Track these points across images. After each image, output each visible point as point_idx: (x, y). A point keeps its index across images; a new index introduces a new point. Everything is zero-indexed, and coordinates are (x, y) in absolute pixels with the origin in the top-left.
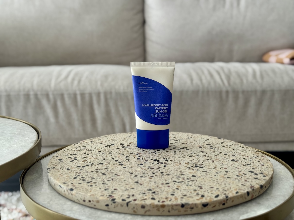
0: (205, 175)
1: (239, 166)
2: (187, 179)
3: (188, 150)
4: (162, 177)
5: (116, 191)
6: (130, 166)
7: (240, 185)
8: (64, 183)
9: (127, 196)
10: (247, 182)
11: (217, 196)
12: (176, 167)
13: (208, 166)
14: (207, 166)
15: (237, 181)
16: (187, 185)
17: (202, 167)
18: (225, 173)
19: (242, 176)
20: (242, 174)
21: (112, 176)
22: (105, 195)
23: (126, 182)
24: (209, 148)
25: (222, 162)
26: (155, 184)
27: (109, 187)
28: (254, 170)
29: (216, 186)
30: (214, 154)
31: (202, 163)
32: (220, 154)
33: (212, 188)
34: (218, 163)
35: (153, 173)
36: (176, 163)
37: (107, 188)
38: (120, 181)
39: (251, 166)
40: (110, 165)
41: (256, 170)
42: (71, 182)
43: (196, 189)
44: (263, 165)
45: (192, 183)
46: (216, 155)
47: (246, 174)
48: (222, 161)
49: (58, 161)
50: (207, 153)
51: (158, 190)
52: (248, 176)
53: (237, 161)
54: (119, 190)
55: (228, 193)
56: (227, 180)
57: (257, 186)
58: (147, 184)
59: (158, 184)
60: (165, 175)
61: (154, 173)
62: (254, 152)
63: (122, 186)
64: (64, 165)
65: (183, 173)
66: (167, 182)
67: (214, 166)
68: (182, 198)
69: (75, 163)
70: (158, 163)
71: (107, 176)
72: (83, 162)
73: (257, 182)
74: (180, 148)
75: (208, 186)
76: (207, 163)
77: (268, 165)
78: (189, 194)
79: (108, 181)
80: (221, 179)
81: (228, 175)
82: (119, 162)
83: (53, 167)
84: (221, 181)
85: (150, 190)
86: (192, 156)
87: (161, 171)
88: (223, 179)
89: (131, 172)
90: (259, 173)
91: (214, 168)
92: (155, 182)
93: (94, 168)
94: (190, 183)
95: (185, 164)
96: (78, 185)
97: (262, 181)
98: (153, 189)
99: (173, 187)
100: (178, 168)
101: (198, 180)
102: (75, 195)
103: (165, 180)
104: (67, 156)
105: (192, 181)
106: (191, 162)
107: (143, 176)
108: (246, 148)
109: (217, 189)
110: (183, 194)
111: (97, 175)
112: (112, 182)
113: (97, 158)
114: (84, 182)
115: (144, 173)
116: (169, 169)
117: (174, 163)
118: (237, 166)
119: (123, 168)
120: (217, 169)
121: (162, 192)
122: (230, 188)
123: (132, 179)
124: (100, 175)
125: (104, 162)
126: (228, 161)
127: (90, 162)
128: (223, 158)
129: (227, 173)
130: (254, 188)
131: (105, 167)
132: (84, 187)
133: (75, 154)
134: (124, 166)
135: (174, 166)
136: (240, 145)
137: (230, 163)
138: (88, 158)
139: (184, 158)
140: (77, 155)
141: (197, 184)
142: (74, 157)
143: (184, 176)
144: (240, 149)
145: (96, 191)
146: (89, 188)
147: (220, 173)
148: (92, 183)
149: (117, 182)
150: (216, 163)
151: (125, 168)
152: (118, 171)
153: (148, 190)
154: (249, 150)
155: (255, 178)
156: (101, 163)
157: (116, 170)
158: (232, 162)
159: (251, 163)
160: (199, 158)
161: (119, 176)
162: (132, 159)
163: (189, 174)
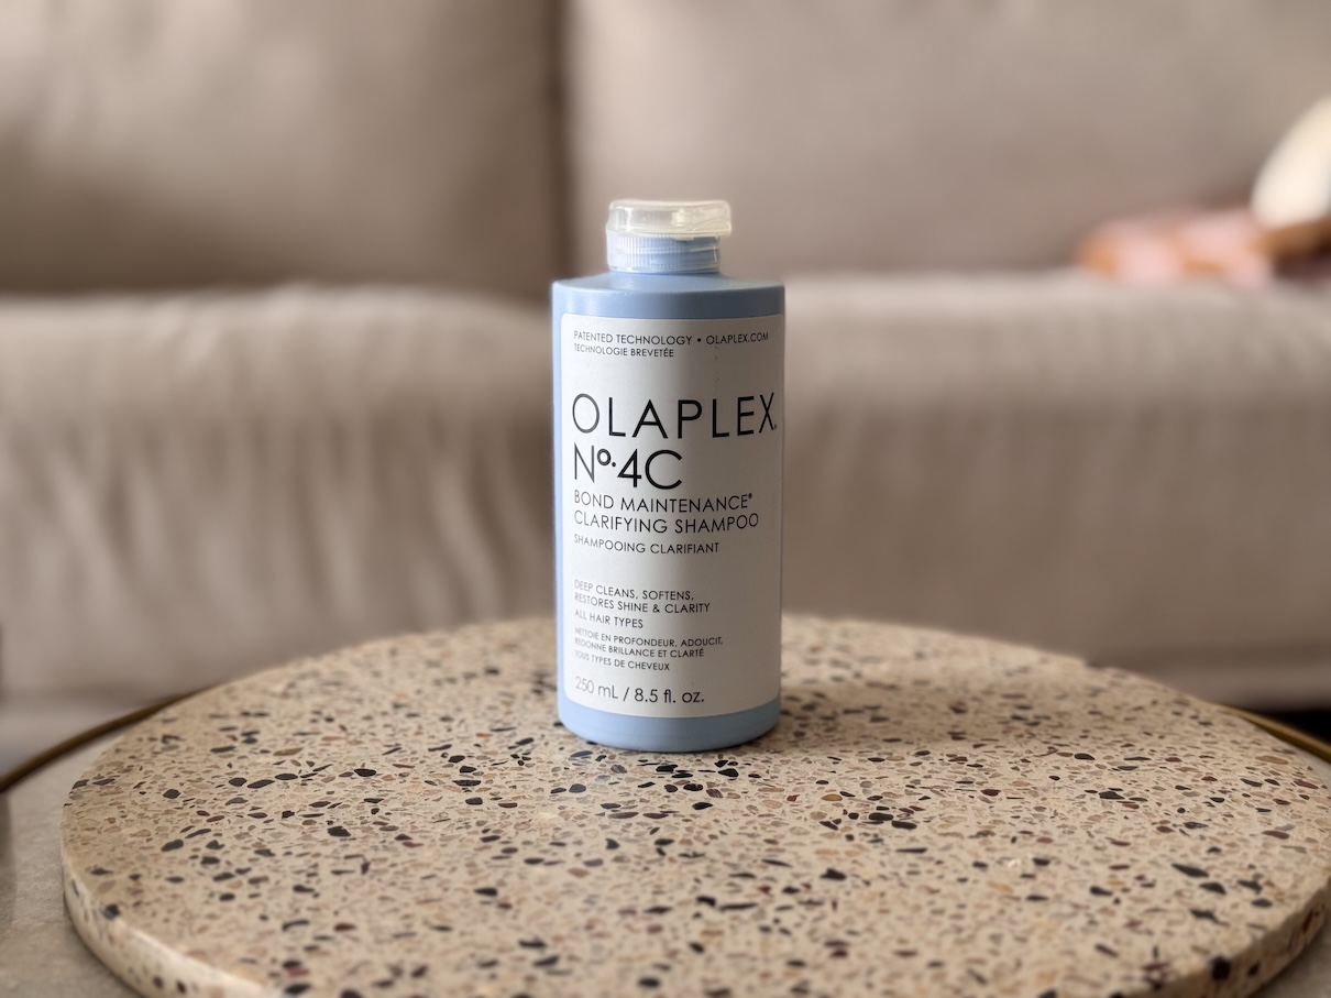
0: (903, 872)
1: (1130, 834)
2: (789, 890)
3: (880, 724)
4: (646, 869)
5: (340, 936)
6: (506, 799)
7: (1086, 949)
8: (99, 872)
9: (384, 974)
10: (1140, 933)
12: (761, 816)
13: (949, 821)
15: (1081, 920)
16: (765, 929)
17: (911, 827)
18: (1031, 868)
19: (1123, 897)
20: (1129, 883)
21: (376, 848)
22: (265, 961)
23: (426, 889)
24: (1007, 713)
25: (1044, 799)
26: (585, 911)
27: (316, 909)
28: (1210, 863)
29: (937, 944)
30: (1017, 750)
31: (926, 798)
32: (1054, 756)
33: (906, 954)
34: (1017, 803)
35: (612, 845)
36: (773, 789)
37: (304, 914)
38: (400, 881)
39: (1202, 838)
40: (408, 784)
41: (1227, 863)
42: (138, 865)
43: (808, 959)
44: (1280, 835)
45: (803, 917)
46: (1024, 761)
47: (1150, 885)
48: (1046, 795)
49: (153, 748)
50: (976, 746)
51: (583, 947)
52: (1156, 897)
53: (1133, 804)
54: (362, 931)
56: (1019, 910)
57: (1187, 964)
58: (539, 906)
59: (602, 910)
60: (672, 860)
61: (619, 842)
62: (1261, 754)
63: (396, 910)
64: (164, 772)
65: (782, 851)
66: (662, 901)
67: (986, 823)
69: (231, 760)
70: (671, 789)
71: (346, 846)
72: (277, 759)
73: (1203, 940)
74: (839, 710)
75: (885, 941)
76: (950, 804)
77: (1317, 835)
79: (337, 873)
80: (987, 907)
81: (1043, 883)
82: (464, 770)
83: (106, 778)
84: (984, 916)
85: (537, 945)
86: (884, 757)
87: (663, 834)
88: (996, 905)
89: (497, 828)
90: (1234, 883)
91: (980, 834)
92: (591, 900)
93: (299, 797)
94: (788, 919)
95: (826, 798)
96: (161, 889)
97: (1236, 930)
98: (558, 939)
99: (681, 933)
100: (772, 820)
101: (846, 902)
102: (122, 946)
103: (658, 886)
104: (217, 723)
105: (811, 903)
106: (864, 791)
107: (548, 858)
108: (1222, 727)
109: (935, 964)
110: (716, 981)
111: (300, 835)
112: (351, 882)
113: (363, 739)
114: (201, 874)
115: (562, 841)
116: (713, 824)
117: (764, 790)
118: (1122, 832)
119: (465, 805)
120: (991, 843)
121: (600, 962)
122: (1019, 964)
123: (471, 873)
124: (314, 835)
125: (384, 767)
126: (1083, 796)
127: (311, 759)
128: (1057, 778)
129: (1044, 868)
130: (1164, 975)
131: (373, 794)
132: (183, 902)
133: (265, 710)
134: (473, 795)
135: (755, 808)
136: (1198, 711)
137: (1084, 809)
138: (318, 739)
139: (834, 767)
140: (273, 721)
141: (825, 926)
142: (248, 730)
143: (781, 869)
144: (1187, 732)
145: (231, 931)
146: (208, 910)
147: (998, 866)
148: (244, 879)
149: (382, 885)
150: (1002, 804)
151: (478, 801)
152: (430, 819)
153: (524, 944)
154: (1235, 742)
155: (1200, 914)
156: (369, 766)
157: (420, 812)
158: (1103, 804)
159: (1216, 817)
160: (918, 769)
161: (410, 850)
162: (542, 756)
163: (813, 858)
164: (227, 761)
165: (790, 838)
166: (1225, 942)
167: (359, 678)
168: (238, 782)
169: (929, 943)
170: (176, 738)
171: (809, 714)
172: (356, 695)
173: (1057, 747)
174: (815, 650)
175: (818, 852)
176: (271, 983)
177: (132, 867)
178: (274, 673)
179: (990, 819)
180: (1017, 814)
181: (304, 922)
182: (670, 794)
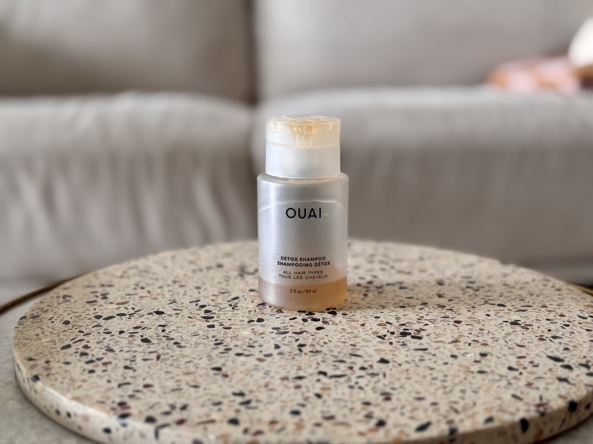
0: (417, 360)
1: (526, 341)
2: (362, 368)
3: (404, 290)
4: (293, 358)
5: (145, 390)
6: (226, 325)
7: (507, 396)
8: (30, 359)
9: (167, 408)
10: (533, 388)
11: (422, 428)
12: (348, 333)
13: (438, 335)
14: (435, 336)
15: (504, 383)
16: (351, 387)
17: (420, 338)
18: (478, 358)
19: (524, 372)
20: (526, 365)
21: (164, 348)
22: (109, 402)
23: (188, 367)
24: (464, 285)
25: (483, 325)
26: (264, 378)
27: (134, 377)
28: (565, 355)
29: (435, 394)
30: (469, 302)
31: (427, 325)
32: (487, 305)
33: (420, 399)
34: (470, 327)
35: (277, 347)
36: (354, 321)
37: (129, 380)
38: (175, 364)
39: (560, 343)
40: (179, 318)
41: (573, 355)
42: (49, 356)
43: (373, 401)
45: (369, 381)
46: (473, 307)
47: (537, 366)
48: (484, 323)
49: (58, 301)
50: (450, 300)
51: (263, 395)
52: (540, 371)
53: (526, 327)
54: (157, 388)
55: (462, 421)
56: (474, 378)
57: (557, 404)
58: (242, 376)
59: (272, 377)
60: (306, 354)
61: (280, 345)
62: (586, 304)
63: (173, 378)
64: (63, 312)
65: (359, 349)
66: (301, 374)
67: (456, 336)
68: (318, 425)
69: (95, 307)
70: (305, 320)
71: (149, 347)
72: (117, 306)
73: (563, 392)
74: (384, 284)
75: (409, 393)
76: (438, 327)
78: (345, 416)
79: (145, 360)
80: (458, 376)
81: (485, 365)
82: (206, 312)
83: (36, 315)
84: (457, 381)
85: (241, 394)
86: (406, 305)
87: (301, 342)
88: (462, 375)
89: (222, 339)
90: (577, 364)
91: (453, 342)
92: (267, 373)
93: (127, 324)
94: (362, 382)
95: (379, 325)
96: (60, 367)
97: (579, 387)
98: (251, 392)
99: (311, 388)
100: (353, 335)
101: (390, 374)
102: (41, 395)
103: (299, 366)
104: (89, 290)
105: (373, 375)
106: (397, 322)
107: (246, 353)
108: (566, 291)
109: (434, 404)
110: (328, 412)
111: (127, 342)
112: (151, 364)
113: (159, 297)
114: (79, 360)
115: (253, 345)
116: (325, 337)
117: (349, 321)
118: (522, 340)
119: (207, 328)
120: (459, 346)
121: (271, 403)
122: (475, 404)
123: (209, 360)
124: (134, 342)
125: (168, 310)
126: (502, 324)
127: (133, 306)
128: (489, 315)
129: (485, 358)
130: (546, 409)
131: (163, 323)
132: (70, 374)
133: (112, 284)
134: (210, 323)
135: (345, 329)
136: (554, 284)
137: (503, 330)
138: (137, 297)
139: (382, 310)
140: (116, 289)
141: (380, 386)
142: (104, 293)
143: (358, 358)
144: (550, 294)
145: (93, 388)
146: (82, 377)
147: (462, 357)
148: (100, 363)
149: (166, 366)
150: (463, 328)
151: (213, 326)
152: (189, 334)
153: (235, 394)
154: (573, 298)
155: (562, 380)
156: (161, 310)
157: (185, 331)
158: (512, 327)
159: (566, 333)
160: (422, 311)
161: (180, 349)
162: (244, 305)
163: (374, 353)
164: (93, 307)
165: (362, 343)
166: (574, 393)
167: (157, 269)
168: (99, 317)
169: (431, 394)
170: (70, 296)
171: (370, 285)
172: (155, 277)
173: (488, 301)
174: (372, 256)
175: (376, 350)
176: (112, 413)
177: (47, 357)
178: (117, 266)
179: (458, 334)
180: (470, 332)
181: (128, 384)
182: (305, 323)
